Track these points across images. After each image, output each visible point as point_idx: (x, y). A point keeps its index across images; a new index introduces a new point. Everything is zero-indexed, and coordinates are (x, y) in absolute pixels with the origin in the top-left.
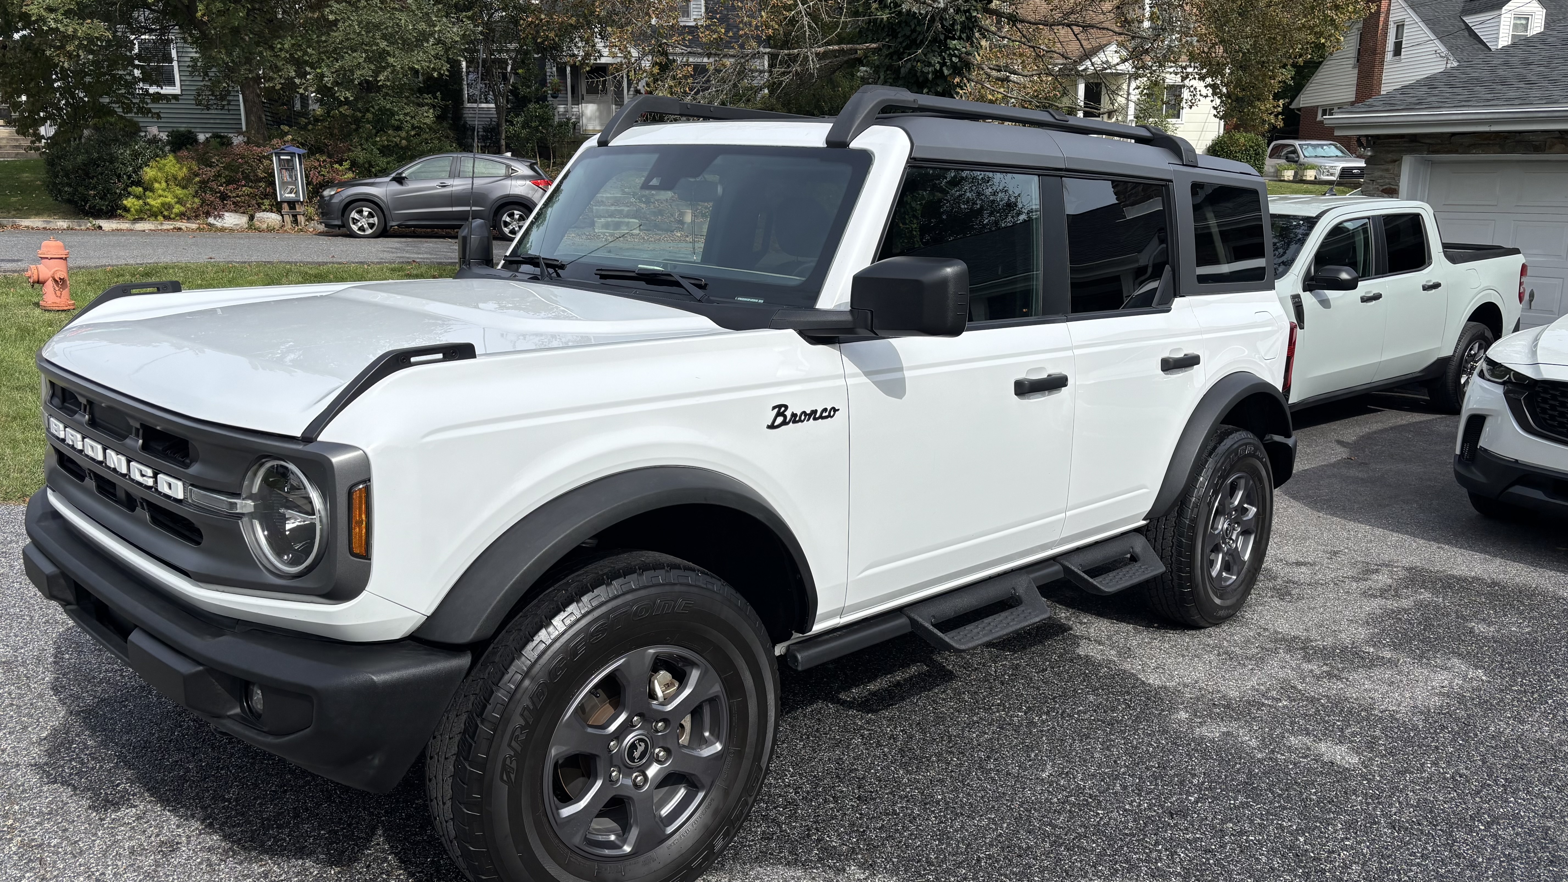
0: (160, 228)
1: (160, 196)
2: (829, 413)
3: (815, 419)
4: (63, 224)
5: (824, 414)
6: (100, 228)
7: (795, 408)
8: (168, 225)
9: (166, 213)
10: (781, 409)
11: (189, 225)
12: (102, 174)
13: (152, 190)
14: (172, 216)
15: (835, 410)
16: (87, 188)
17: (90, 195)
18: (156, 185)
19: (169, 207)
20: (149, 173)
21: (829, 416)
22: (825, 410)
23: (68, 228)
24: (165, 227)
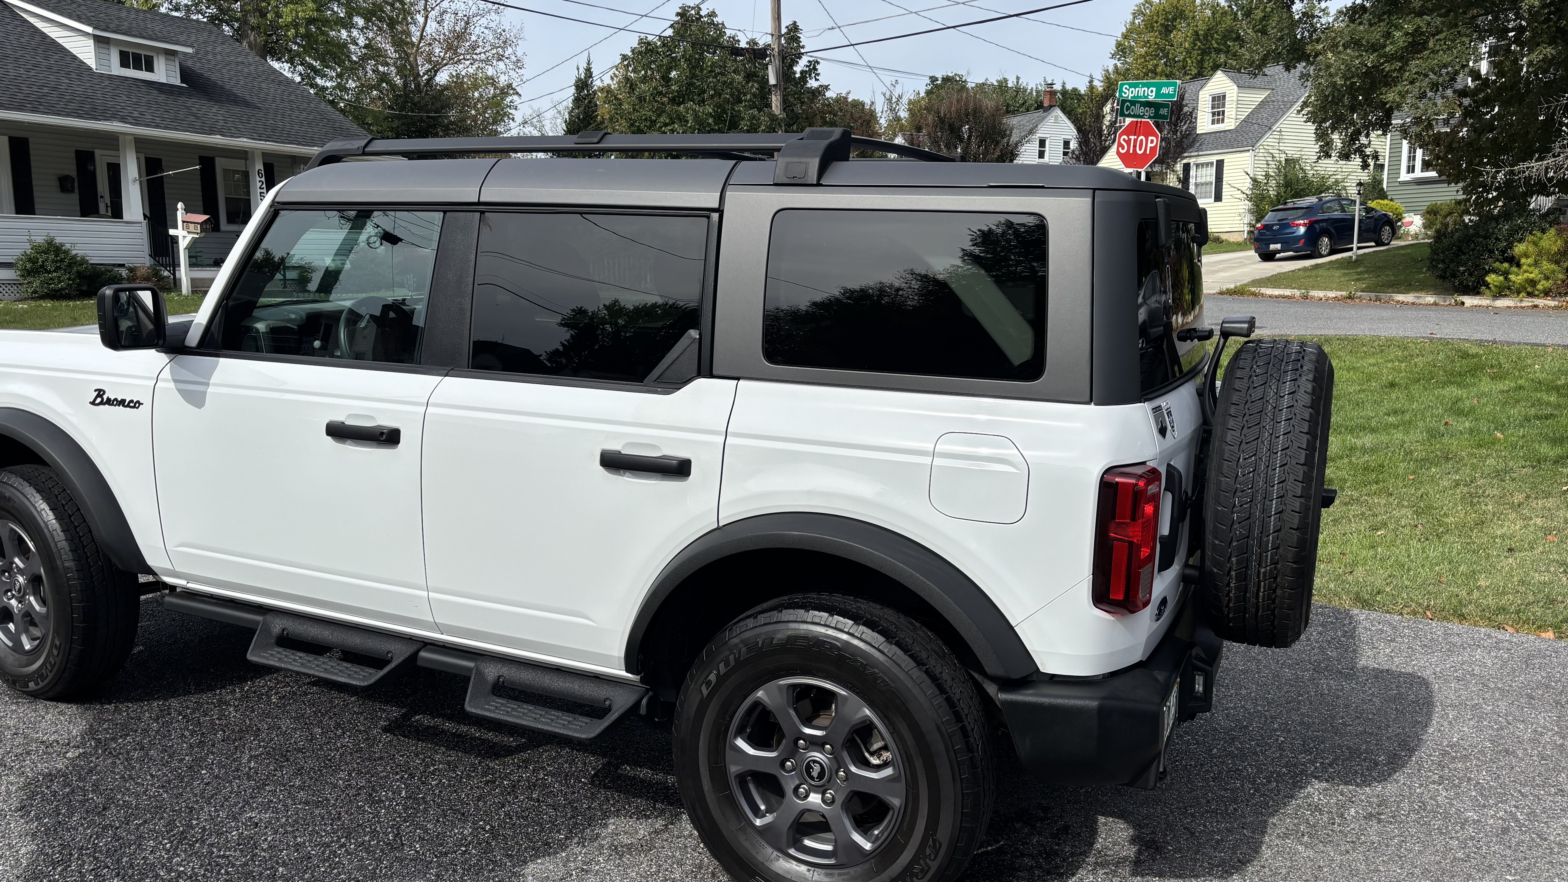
0: (1519, 305)
1: (1525, 272)
2: (137, 404)
3: (123, 406)
4: (1430, 299)
5: (132, 405)
6: (1463, 303)
7: (110, 394)
8: (1528, 302)
9: (1529, 289)
10: (100, 393)
11: (1547, 302)
12: (1473, 250)
13: (1519, 265)
14: (1537, 293)
15: (140, 404)
16: (1459, 264)
17: (1459, 271)
18: (1523, 261)
19: (1533, 283)
20: (1519, 248)
21: (134, 407)
22: (132, 401)
23: (1435, 304)
24: (1523, 304)
